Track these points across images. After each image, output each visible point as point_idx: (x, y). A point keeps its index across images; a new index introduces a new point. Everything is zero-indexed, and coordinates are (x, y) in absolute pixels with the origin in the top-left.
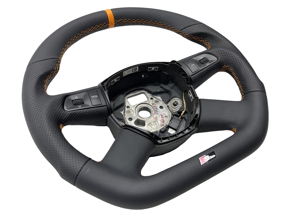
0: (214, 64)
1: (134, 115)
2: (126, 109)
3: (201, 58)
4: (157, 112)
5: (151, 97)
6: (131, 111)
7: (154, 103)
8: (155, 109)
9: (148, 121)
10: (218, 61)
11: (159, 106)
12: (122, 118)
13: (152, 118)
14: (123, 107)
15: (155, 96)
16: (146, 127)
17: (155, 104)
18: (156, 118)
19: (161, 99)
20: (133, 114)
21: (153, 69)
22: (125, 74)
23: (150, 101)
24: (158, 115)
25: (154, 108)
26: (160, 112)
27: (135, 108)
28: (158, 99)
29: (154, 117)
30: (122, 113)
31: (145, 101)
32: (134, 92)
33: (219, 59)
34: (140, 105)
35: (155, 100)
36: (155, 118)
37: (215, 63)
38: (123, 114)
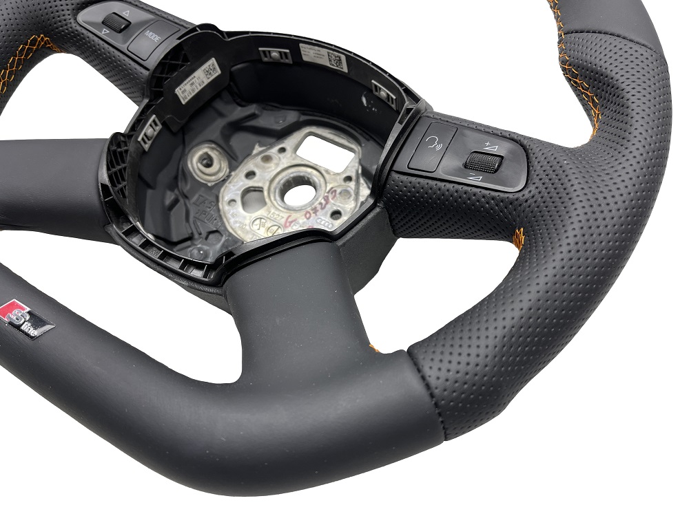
0: (493, 194)
1: (266, 174)
2: (275, 150)
3: (488, 149)
4: (313, 215)
5: (353, 175)
6: (275, 161)
7: (339, 190)
8: (321, 204)
9: (270, 212)
10: (511, 196)
11: (335, 208)
12: (240, 158)
13: (285, 215)
14: (272, 140)
15: (362, 181)
16: (248, 218)
17: (338, 196)
18: (292, 222)
19: (362, 199)
20: (270, 170)
21: (384, 93)
22: (308, 54)
23: (335, 180)
24: (304, 223)
25: (323, 201)
26: (318, 221)
27: (289, 164)
28: (357, 193)
29: (290, 216)
30: (257, 149)
31: (327, 171)
32: (338, 133)
33: (526, 192)
34: (309, 170)
35: (349, 189)
36: (290, 220)
37: (497, 194)
38: (255, 152)
